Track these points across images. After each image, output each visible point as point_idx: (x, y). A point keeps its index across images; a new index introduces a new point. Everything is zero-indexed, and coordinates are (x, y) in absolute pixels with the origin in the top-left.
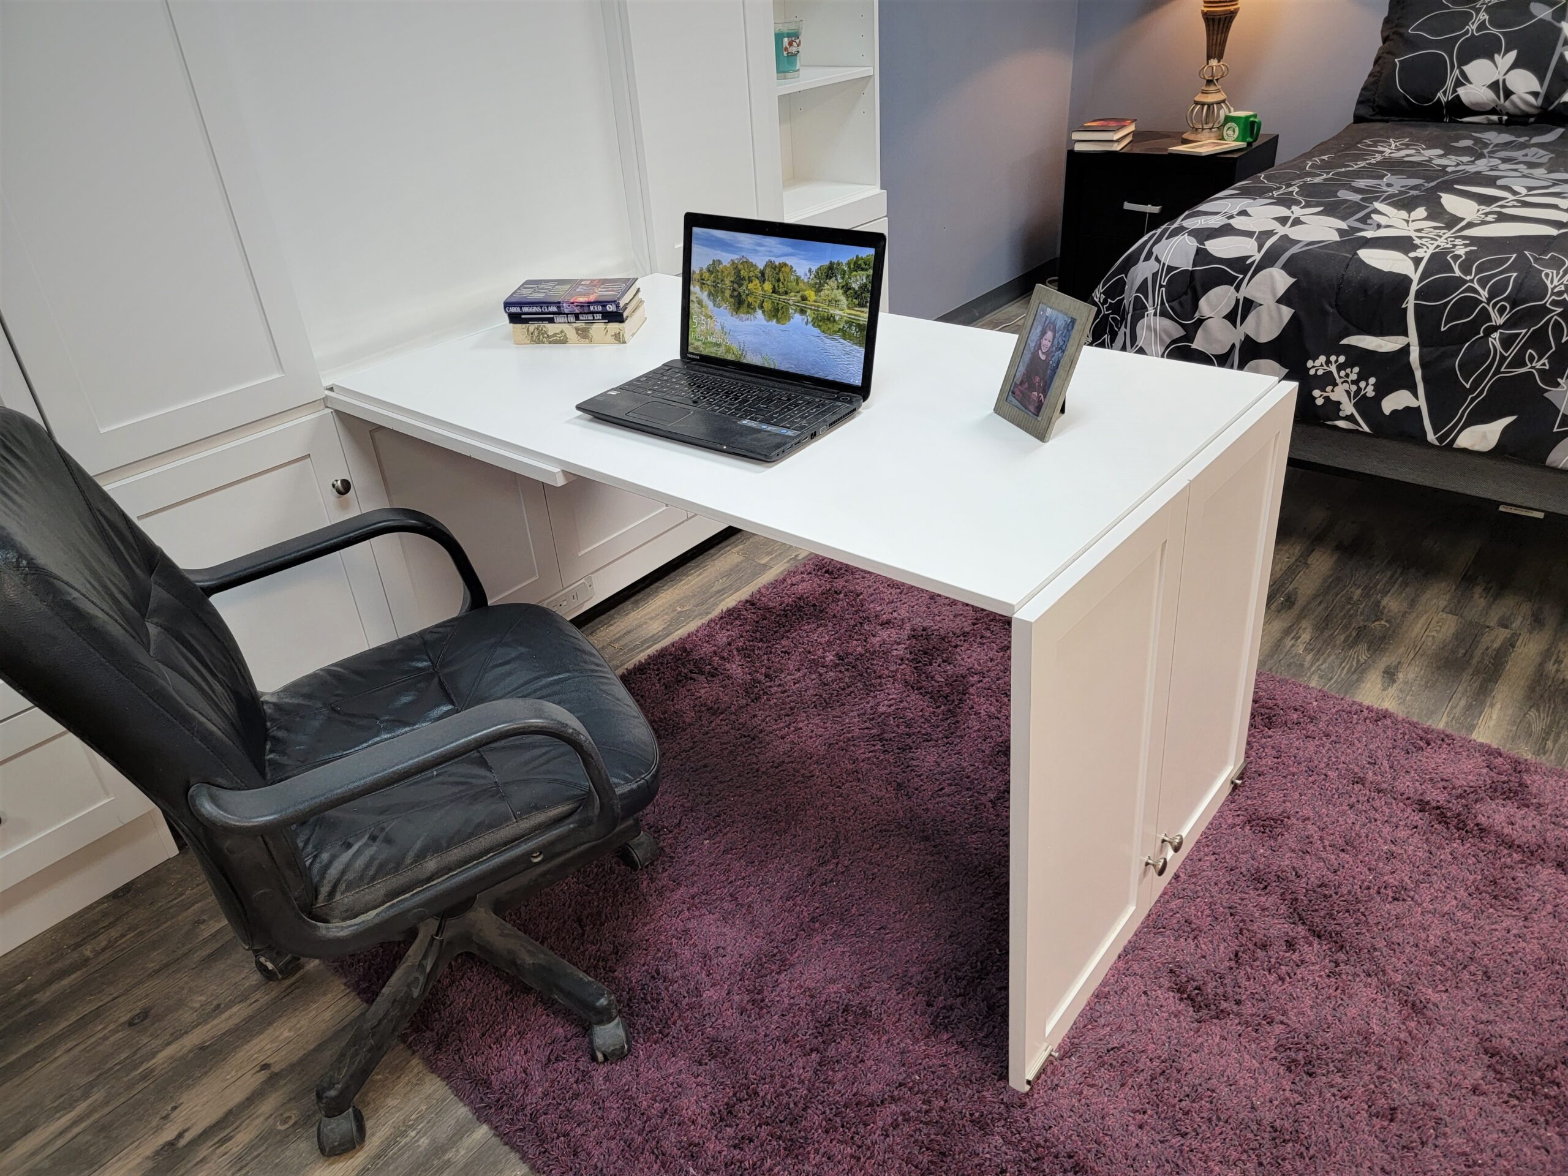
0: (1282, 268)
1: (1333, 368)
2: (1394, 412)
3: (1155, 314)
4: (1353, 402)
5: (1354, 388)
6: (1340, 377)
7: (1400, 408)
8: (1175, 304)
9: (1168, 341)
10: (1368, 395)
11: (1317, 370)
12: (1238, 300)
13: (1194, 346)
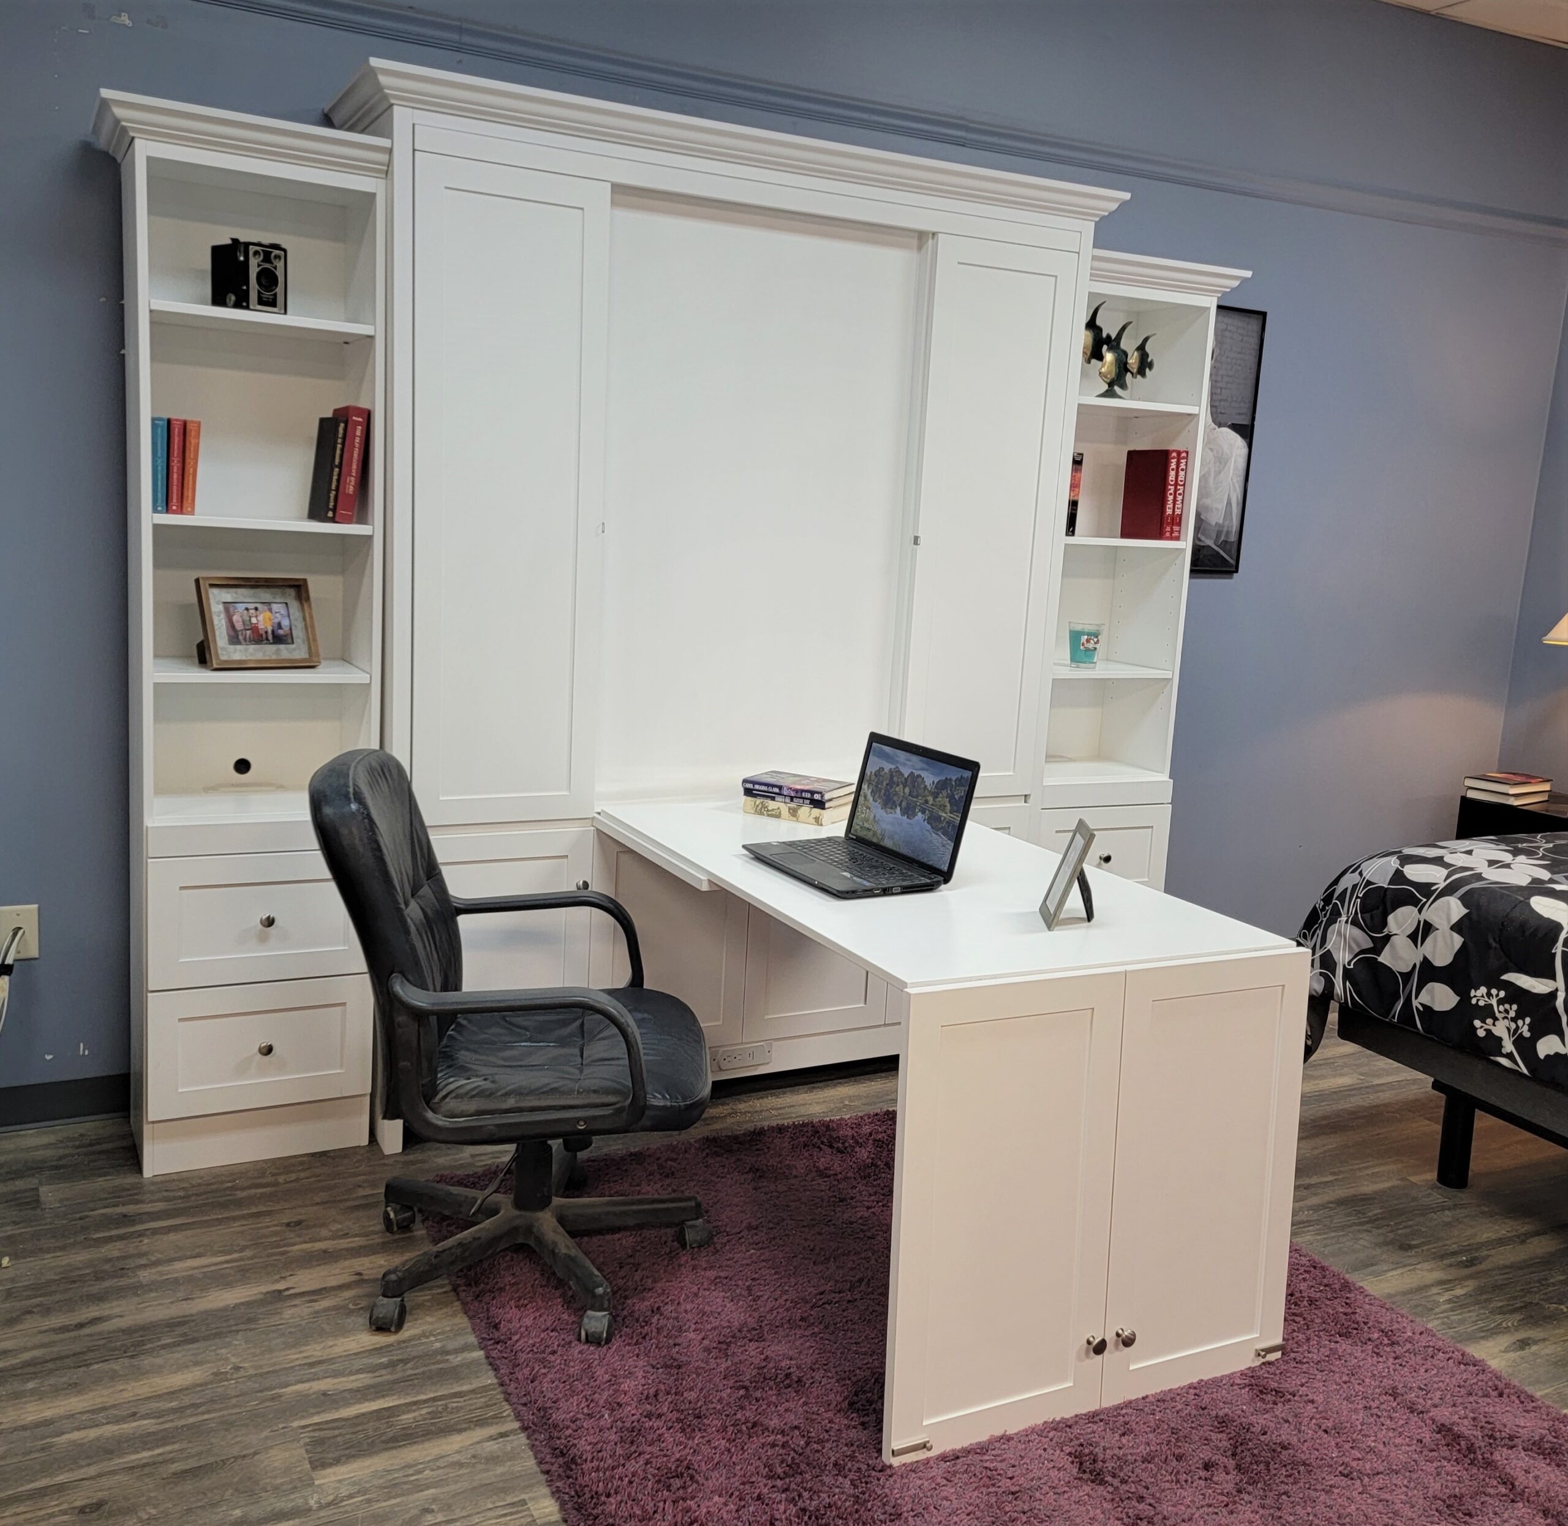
0: (1459, 899)
1: (1494, 1002)
2: (1548, 1056)
3: (1347, 922)
4: (1512, 1039)
5: (1513, 1026)
6: (1500, 1012)
7: (1552, 1053)
8: (1367, 916)
9: (1357, 950)
10: (1524, 1034)
11: (1478, 1000)
12: (1419, 922)
13: (1380, 959)
